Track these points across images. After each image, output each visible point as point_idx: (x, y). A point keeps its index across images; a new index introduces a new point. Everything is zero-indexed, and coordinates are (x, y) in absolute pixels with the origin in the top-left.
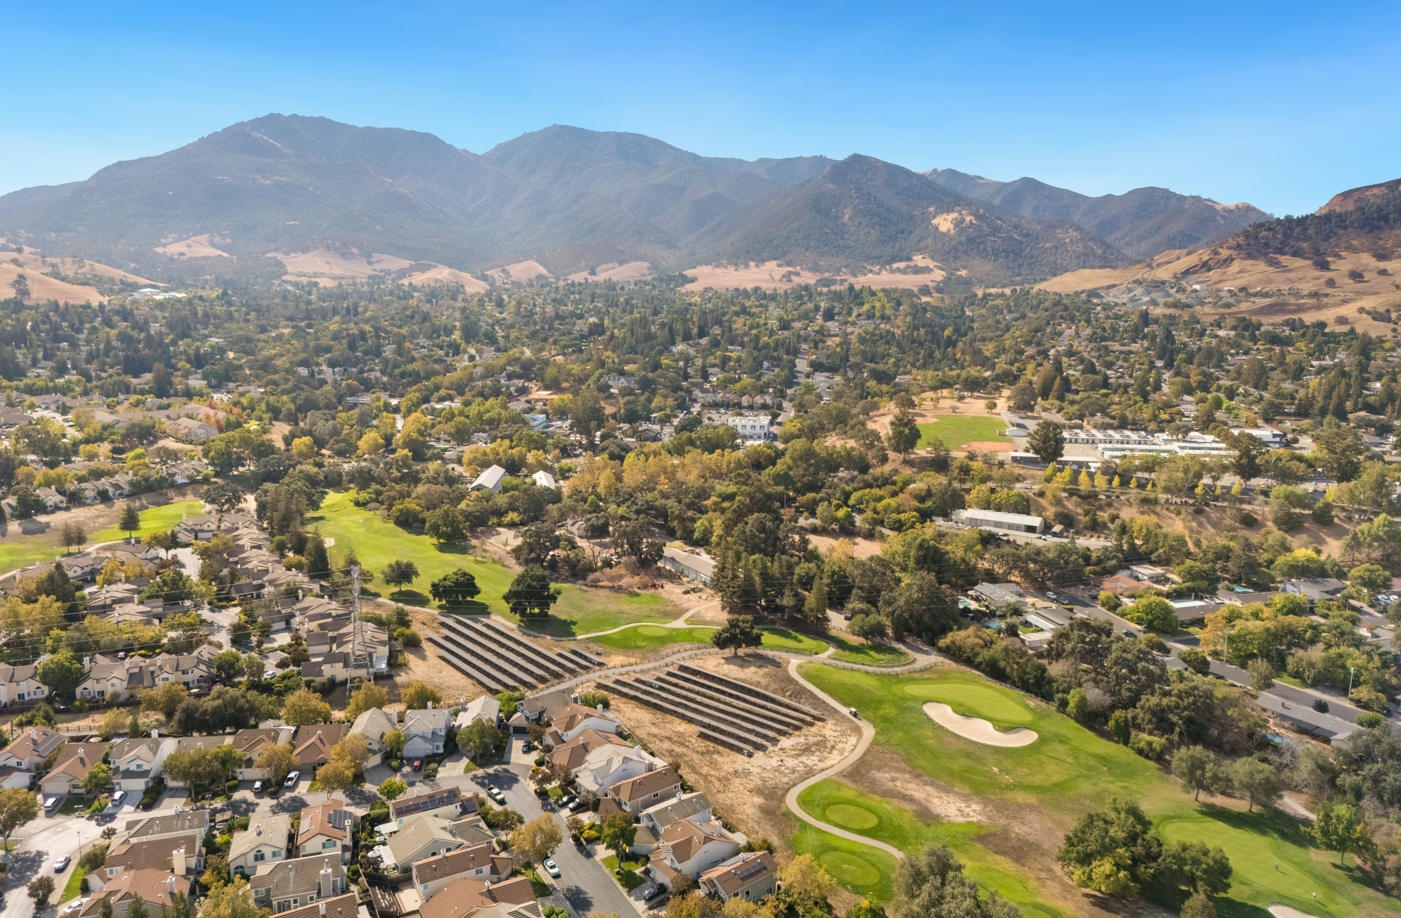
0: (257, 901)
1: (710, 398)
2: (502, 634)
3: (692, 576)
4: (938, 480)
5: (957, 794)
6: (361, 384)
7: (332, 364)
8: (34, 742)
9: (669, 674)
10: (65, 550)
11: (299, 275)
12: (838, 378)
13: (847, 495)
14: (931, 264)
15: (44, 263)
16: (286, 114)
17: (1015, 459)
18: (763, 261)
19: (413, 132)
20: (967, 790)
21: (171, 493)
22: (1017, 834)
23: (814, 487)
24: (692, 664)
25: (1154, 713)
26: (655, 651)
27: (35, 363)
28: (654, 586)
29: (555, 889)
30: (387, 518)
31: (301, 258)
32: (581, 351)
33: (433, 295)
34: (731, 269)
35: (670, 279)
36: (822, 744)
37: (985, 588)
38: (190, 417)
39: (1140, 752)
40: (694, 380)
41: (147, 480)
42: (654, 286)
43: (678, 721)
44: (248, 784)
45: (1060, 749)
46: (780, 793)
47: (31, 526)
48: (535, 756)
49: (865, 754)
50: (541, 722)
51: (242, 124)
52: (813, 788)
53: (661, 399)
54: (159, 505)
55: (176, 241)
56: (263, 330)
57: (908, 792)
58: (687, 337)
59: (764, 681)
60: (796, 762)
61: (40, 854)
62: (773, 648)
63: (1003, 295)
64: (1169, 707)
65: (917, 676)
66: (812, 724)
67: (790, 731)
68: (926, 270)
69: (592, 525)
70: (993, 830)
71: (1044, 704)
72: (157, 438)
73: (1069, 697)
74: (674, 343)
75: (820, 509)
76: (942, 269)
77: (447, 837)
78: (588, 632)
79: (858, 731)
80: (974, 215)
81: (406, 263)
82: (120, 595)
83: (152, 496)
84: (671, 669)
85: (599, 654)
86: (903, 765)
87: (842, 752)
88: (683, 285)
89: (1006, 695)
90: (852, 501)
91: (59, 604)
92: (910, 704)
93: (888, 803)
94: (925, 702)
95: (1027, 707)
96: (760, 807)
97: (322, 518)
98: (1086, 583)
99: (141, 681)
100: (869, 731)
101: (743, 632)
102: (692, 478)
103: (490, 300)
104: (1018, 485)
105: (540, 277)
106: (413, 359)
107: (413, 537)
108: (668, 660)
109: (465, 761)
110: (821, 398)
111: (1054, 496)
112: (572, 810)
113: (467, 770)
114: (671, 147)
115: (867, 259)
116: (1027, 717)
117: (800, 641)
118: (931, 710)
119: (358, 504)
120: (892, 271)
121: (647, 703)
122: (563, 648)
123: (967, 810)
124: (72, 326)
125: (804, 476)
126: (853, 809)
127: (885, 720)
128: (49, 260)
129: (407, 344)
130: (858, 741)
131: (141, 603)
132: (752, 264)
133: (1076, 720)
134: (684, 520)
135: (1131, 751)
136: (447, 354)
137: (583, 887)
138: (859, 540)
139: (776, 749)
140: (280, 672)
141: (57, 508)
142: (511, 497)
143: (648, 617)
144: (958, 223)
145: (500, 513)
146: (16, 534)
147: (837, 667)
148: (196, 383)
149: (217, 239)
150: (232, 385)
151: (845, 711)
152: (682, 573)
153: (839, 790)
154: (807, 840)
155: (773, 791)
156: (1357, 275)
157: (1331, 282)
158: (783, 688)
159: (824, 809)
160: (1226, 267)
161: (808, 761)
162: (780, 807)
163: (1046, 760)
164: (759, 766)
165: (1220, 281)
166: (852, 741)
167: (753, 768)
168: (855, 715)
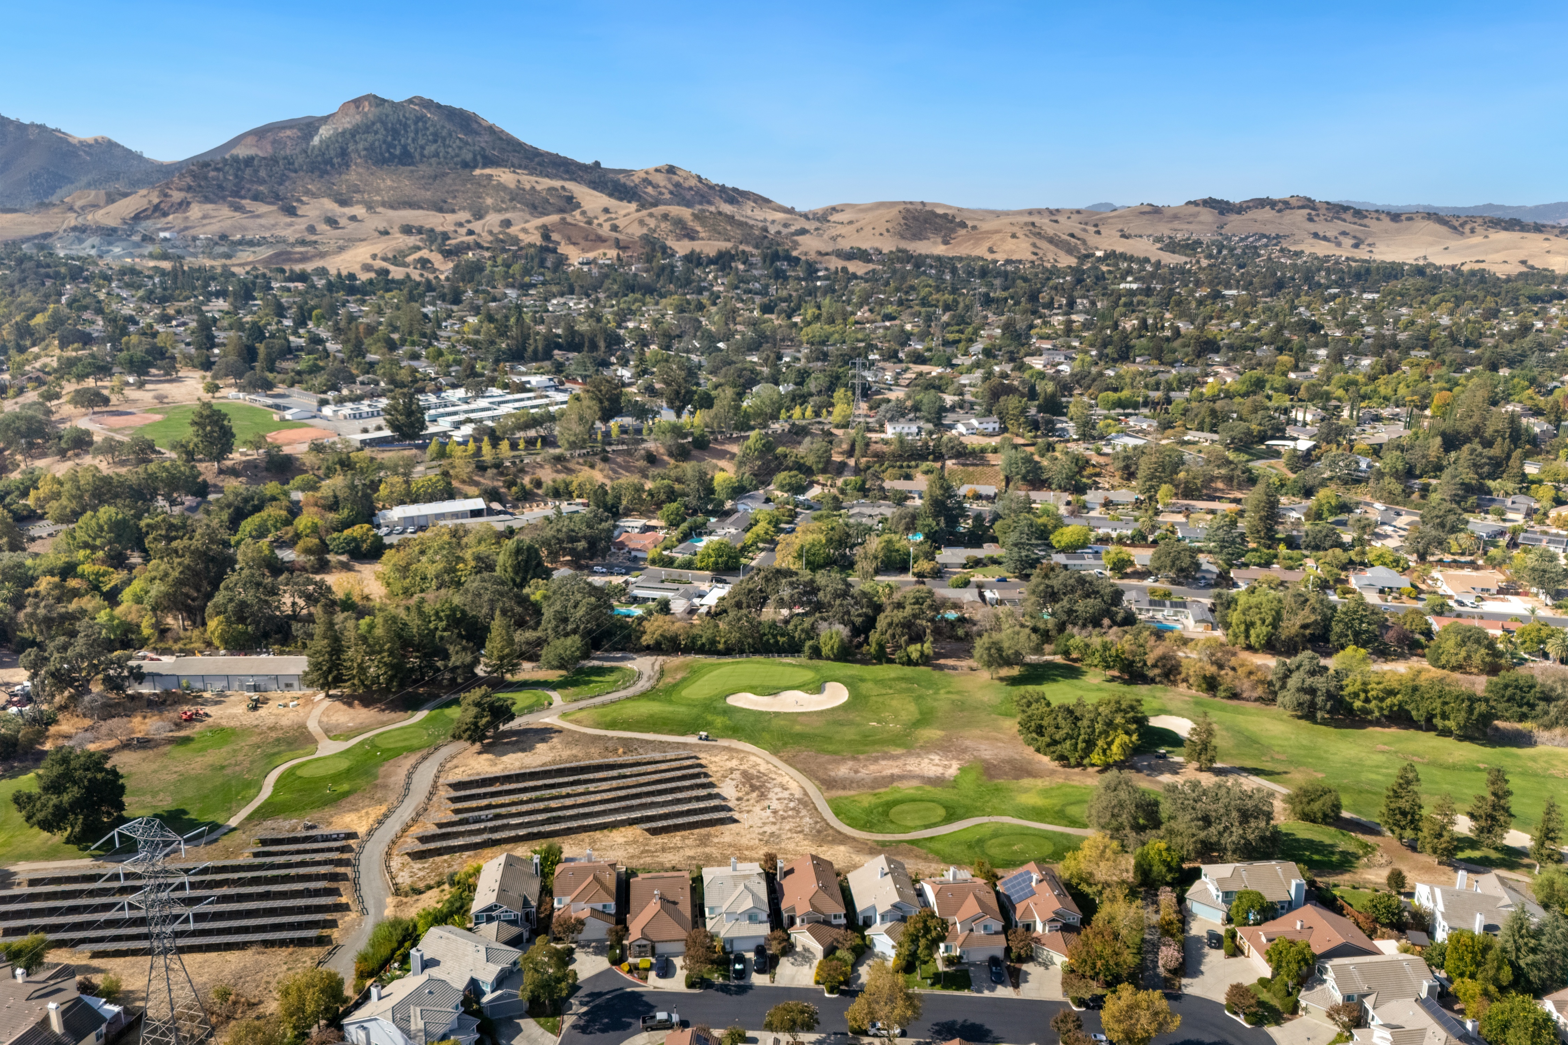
22: (993, 760)
26: (379, 786)
28: (190, 719)
36: (751, 776)
39: (909, 663)
46: (833, 833)
59: (577, 752)
60: (775, 801)
73: (822, 641)
78: (231, 811)
79: (737, 750)
85: (311, 827)
89: (773, 664)
90: (248, 533)
92: (717, 706)
94: (724, 699)
95: (793, 665)
116: (809, 673)
118: (743, 704)
122: (245, 846)
123: (936, 762)
126: (905, 807)
127: (736, 730)
130: (760, 758)
133: (834, 659)
135: (900, 666)
143: (273, 756)
147: (598, 706)
152: (188, 688)
154: (948, 850)
155: (828, 835)
156: (332, 222)
157: (312, 229)
158: (607, 749)
159: (892, 822)
160: (185, 211)
161: (780, 795)
162: (864, 842)
163: (881, 699)
164: (764, 824)
165: (186, 228)
166: (759, 761)
167: (766, 829)
168: (707, 738)
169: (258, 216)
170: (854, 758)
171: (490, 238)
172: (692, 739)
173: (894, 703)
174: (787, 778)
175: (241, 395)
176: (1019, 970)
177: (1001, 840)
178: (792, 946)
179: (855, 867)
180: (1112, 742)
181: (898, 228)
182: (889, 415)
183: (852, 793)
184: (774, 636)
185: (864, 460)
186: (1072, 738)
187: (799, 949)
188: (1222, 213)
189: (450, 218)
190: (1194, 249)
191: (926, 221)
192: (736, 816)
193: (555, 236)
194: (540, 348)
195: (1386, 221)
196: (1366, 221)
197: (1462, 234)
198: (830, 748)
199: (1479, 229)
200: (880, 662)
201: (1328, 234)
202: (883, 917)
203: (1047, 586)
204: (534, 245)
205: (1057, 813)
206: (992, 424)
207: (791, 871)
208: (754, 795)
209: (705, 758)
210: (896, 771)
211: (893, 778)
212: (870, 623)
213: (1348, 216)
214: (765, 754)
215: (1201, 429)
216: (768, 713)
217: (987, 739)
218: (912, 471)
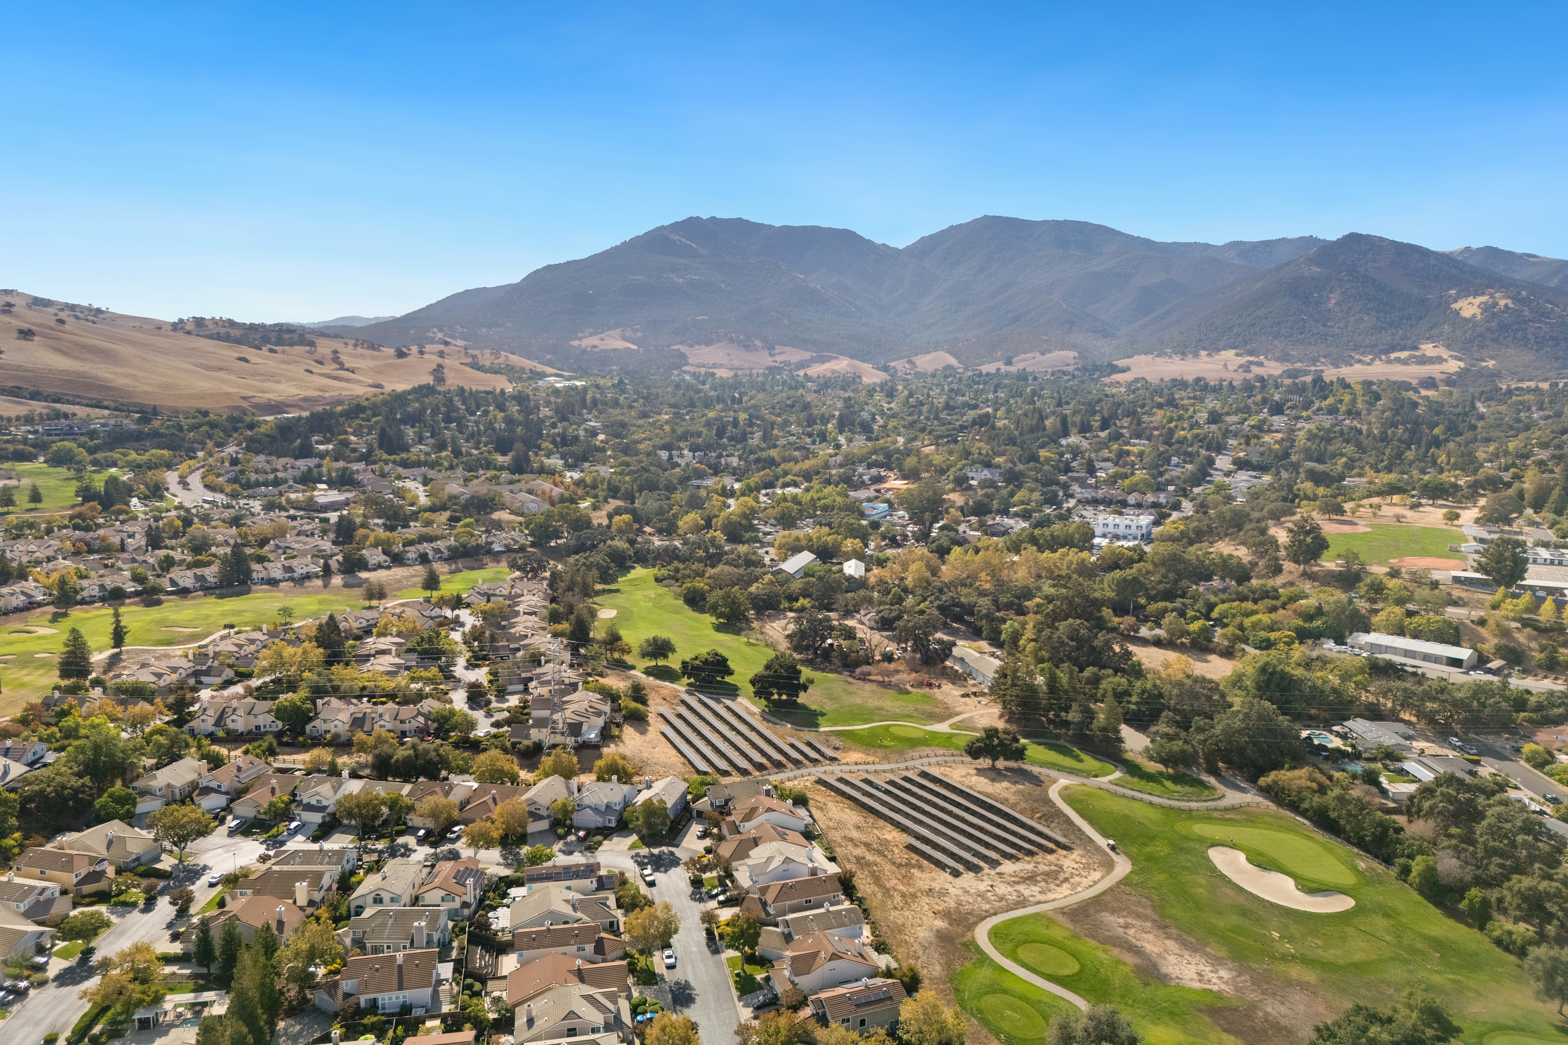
0: (353, 940)
1: (1088, 494)
2: (739, 717)
3: (980, 679)
4: (1335, 596)
5: (1207, 955)
6: (710, 467)
7: (693, 449)
8: (239, 769)
9: (906, 779)
10: (367, 603)
11: (699, 366)
12: (1267, 478)
13: (1211, 607)
14: (1444, 353)
15: (466, 354)
16: (705, 217)
17: (1456, 580)
18: (1218, 350)
19: (830, 229)
20: (1223, 953)
21: (487, 559)
22: (1267, 1014)
23: (1169, 596)
24: (935, 771)
25: (1525, 898)
26: (901, 752)
27: (421, 440)
28: (930, 685)
29: (663, 979)
30: (676, 596)
31: (704, 349)
32: (956, 441)
33: (825, 385)
34: (1176, 358)
35: (1096, 368)
36: (1054, 876)
37: (1359, 726)
38: (530, 492)
39: (1498, 942)
40: (1074, 474)
41: (464, 546)
42: (1074, 376)
43: (890, 827)
44: (412, 831)
45: (1380, 923)
46: (972, 920)
47: (353, 581)
48: (708, 842)
49: (1104, 893)
50: (724, 809)
51: (663, 227)
52: (1014, 921)
53: (1027, 494)
54: (472, 569)
55: (591, 335)
56: (645, 415)
57: (1138, 943)
58: (1085, 429)
59: (1012, 799)
60: (1010, 889)
61: (205, 868)
62: (1042, 764)
63: (1537, 389)
64: (1547, 894)
65: (1216, 814)
66: (1051, 851)
67: (1020, 855)
68: (1439, 360)
69: (882, 617)
70: (1235, 1003)
71: (1380, 868)
72: (494, 510)
73: (1413, 864)
74: (1066, 434)
75: (1165, 621)
76: (1460, 360)
77: (568, 910)
78: (835, 725)
79: (1109, 866)
80: (1512, 298)
81: (807, 355)
82: (384, 647)
83: (468, 561)
84: (910, 774)
85: (836, 749)
86: (1149, 912)
87: (1074, 887)
88: (1109, 375)
89: (1330, 851)
90: (1215, 614)
91: (321, 650)
92: (1192, 844)
93: (1105, 951)
94: (1213, 845)
95: (1354, 869)
96: (938, 931)
97: (617, 591)
98: (1513, 732)
99: (362, 726)
100: (1123, 867)
101: (1001, 743)
102: (1021, 576)
103: (882, 391)
104: (1450, 610)
105: (948, 367)
106: (775, 446)
107: (696, 614)
108: (910, 764)
109: (634, 838)
110: (1234, 499)
111: (1498, 625)
112: (720, 903)
113: (632, 847)
114: (1120, 233)
115: (1356, 348)
116: (1350, 880)
117: (1081, 761)
118: (1218, 857)
119: (658, 580)
120: (1389, 362)
121: (863, 806)
122: (799, 739)
123: (1211, 975)
124: (467, 410)
125: (1161, 582)
126: (1053, 950)
127: (1151, 858)
128: (471, 351)
129: (775, 432)
130: (1103, 877)
131: (398, 656)
132: (1203, 353)
133: (1421, 892)
134: (993, 620)
135: (1486, 939)
136: (814, 443)
137: (693, 983)
138: (1213, 658)
139: (993, 872)
140: (494, 731)
141: (379, 566)
142: (808, 583)
143: (908, 717)
144: (1487, 308)
145: (792, 598)
146: (336, 587)
147: (1115, 794)
148: (555, 462)
149: (629, 333)
150: (587, 465)
151: (1102, 842)
152: (970, 674)
153: (1048, 927)
158: (1034, 809)
159: (1017, 946)
161: (1025, 891)
162: (964, 936)
163: (1353, 934)
164: (961, 888)
166: (1095, 877)
167: (953, 890)
170: (1162, 926)
172: (1105, 843)
173: (1357, 943)
174: (1068, 892)
192: (968, 875)
208: (1014, 879)
209: (1070, 851)
211: (1128, 947)
216: (1216, 873)
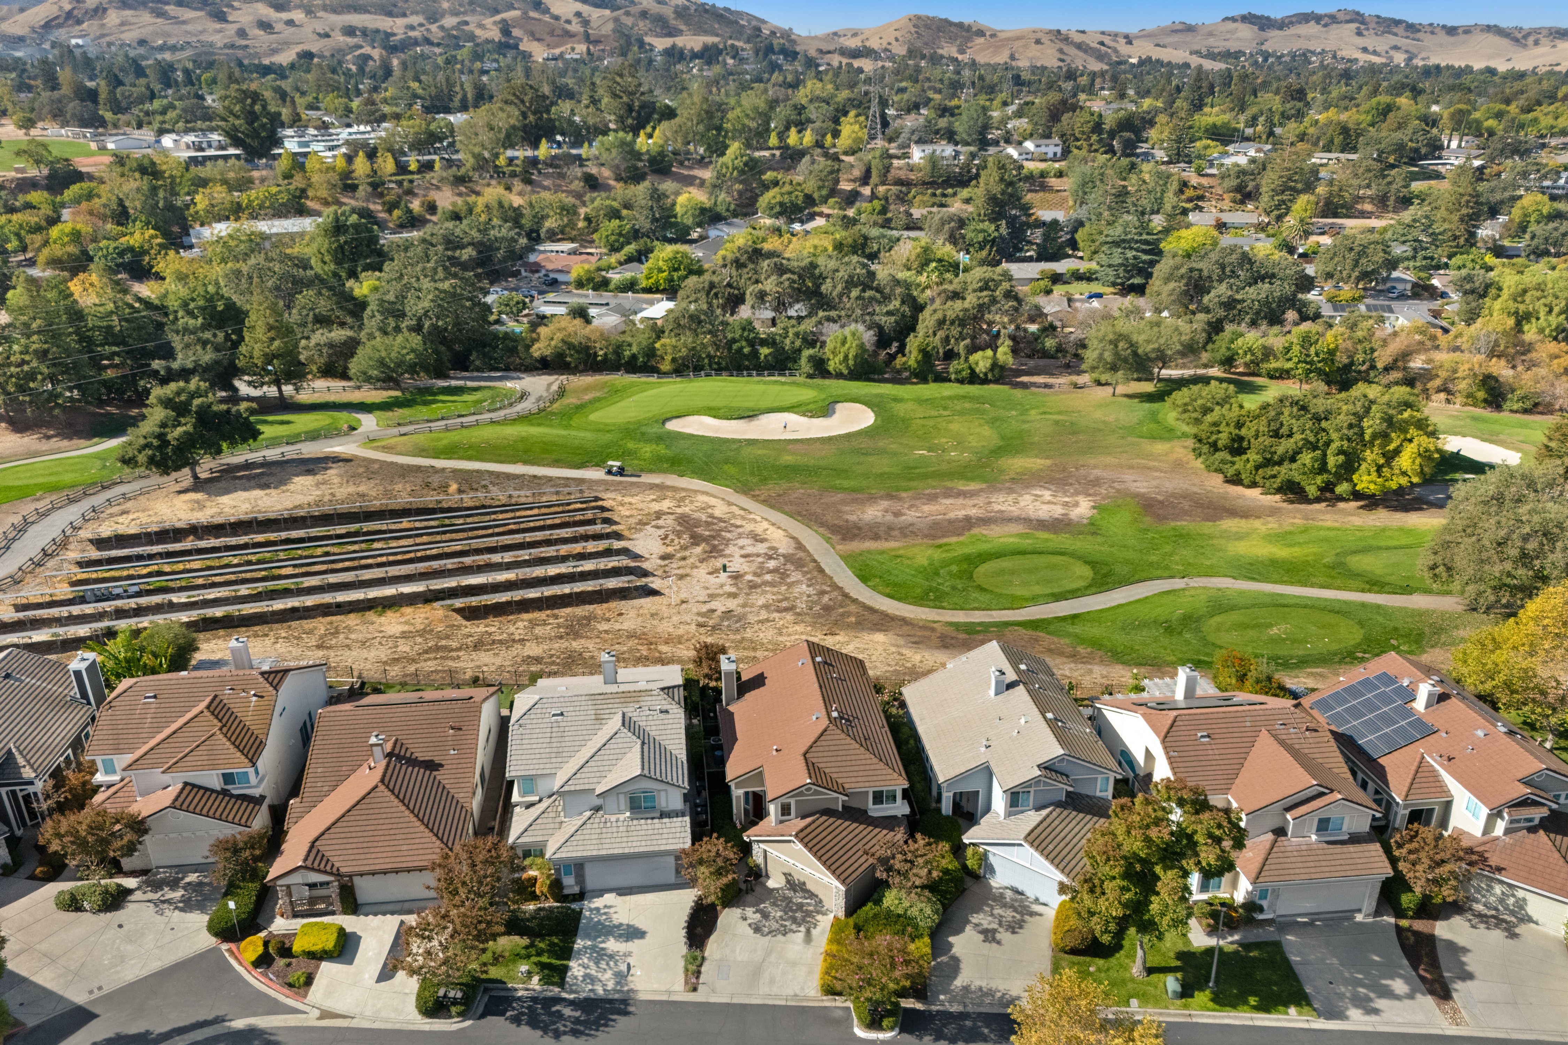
17: (195, 161)
22: (1154, 493)
24: (121, 528)
49: (772, 506)
57: (955, 516)
59: (367, 490)
73: (827, 349)
86: (841, 495)
87: (743, 518)
108: (29, 546)
127: (672, 460)
139: (656, 561)
151: (593, 474)
154: (1120, 639)
155: (849, 614)
156: (265, 26)
157: (242, 33)
158: (428, 485)
159: (982, 589)
160: (101, 19)
161: (749, 550)
162: (928, 627)
163: (931, 423)
164: (712, 597)
165: (103, 36)
166: (712, 501)
167: (713, 605)
168: (621, 472)
169: (184, 22)
170: (889, 497)
171: (441, 34)
172: (596, 474)
173: (954, 427)
174: (765, 524)
175: (63, 131)
176: (1431, 939)
177: (1235, 617)
178: (757, 875)
179: (916, 674)
180: (1397, 452)
181: (908, 36)
182: (915, 137)
183: (892, 544)
184: (751, 343)
185: (882, 189)
186: (1315, 448)
187: (775, 882)
188: (1262, 29)
189: (401, 22)
190: (1237, 58)
191: (939, 30)
192: (655, 583)
193: (516, 32)
194: (470, 96)
195: (1442, 36)
196: (1418, 35)
197: (1525, 46)
198: (846, 484)
199: (1543, 41)
200: (924, 380)
201: (1378, 49)
202: (1015, 798)
203: (1191, 270)
204: (493, 41)
205: (1333, 567)
206: (1053, 148)
207: (758, 681)
208: (698, 550)
209: (610, 499)
210: (973, 512)
211: (968, 523)
212: (907, 327)
213: (1400, 30)
214: (728, 493)
215: (1328, 149)
216: (740, 441)
217: (1131, 467)
218: (949, 200)
